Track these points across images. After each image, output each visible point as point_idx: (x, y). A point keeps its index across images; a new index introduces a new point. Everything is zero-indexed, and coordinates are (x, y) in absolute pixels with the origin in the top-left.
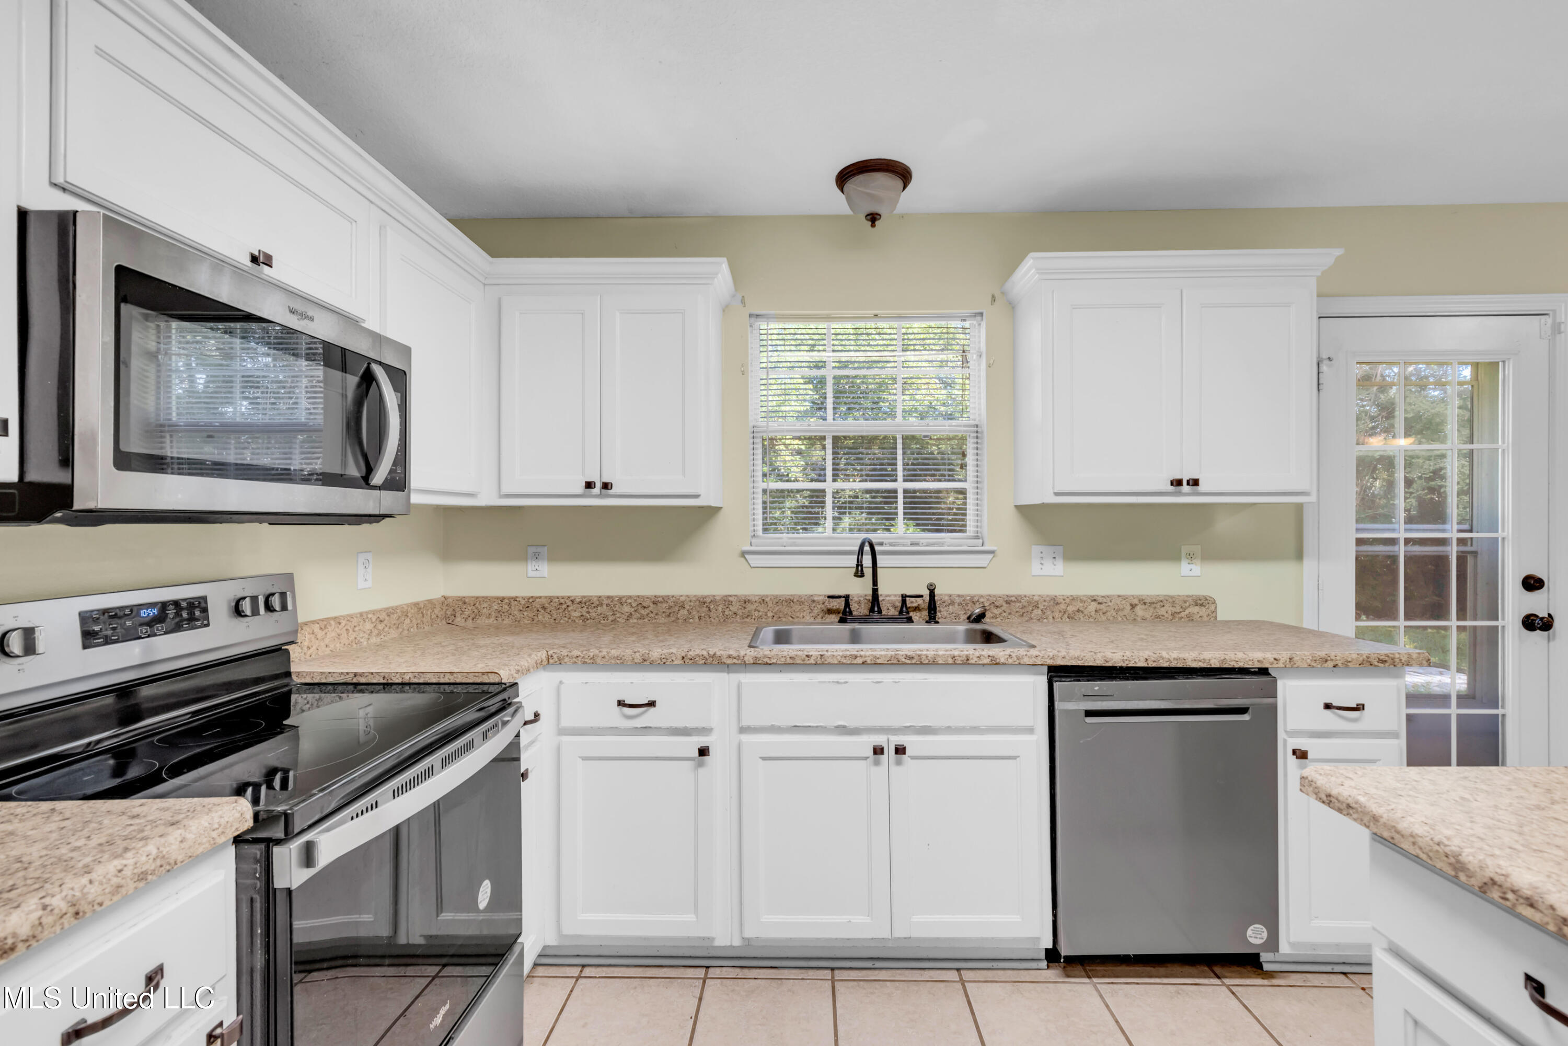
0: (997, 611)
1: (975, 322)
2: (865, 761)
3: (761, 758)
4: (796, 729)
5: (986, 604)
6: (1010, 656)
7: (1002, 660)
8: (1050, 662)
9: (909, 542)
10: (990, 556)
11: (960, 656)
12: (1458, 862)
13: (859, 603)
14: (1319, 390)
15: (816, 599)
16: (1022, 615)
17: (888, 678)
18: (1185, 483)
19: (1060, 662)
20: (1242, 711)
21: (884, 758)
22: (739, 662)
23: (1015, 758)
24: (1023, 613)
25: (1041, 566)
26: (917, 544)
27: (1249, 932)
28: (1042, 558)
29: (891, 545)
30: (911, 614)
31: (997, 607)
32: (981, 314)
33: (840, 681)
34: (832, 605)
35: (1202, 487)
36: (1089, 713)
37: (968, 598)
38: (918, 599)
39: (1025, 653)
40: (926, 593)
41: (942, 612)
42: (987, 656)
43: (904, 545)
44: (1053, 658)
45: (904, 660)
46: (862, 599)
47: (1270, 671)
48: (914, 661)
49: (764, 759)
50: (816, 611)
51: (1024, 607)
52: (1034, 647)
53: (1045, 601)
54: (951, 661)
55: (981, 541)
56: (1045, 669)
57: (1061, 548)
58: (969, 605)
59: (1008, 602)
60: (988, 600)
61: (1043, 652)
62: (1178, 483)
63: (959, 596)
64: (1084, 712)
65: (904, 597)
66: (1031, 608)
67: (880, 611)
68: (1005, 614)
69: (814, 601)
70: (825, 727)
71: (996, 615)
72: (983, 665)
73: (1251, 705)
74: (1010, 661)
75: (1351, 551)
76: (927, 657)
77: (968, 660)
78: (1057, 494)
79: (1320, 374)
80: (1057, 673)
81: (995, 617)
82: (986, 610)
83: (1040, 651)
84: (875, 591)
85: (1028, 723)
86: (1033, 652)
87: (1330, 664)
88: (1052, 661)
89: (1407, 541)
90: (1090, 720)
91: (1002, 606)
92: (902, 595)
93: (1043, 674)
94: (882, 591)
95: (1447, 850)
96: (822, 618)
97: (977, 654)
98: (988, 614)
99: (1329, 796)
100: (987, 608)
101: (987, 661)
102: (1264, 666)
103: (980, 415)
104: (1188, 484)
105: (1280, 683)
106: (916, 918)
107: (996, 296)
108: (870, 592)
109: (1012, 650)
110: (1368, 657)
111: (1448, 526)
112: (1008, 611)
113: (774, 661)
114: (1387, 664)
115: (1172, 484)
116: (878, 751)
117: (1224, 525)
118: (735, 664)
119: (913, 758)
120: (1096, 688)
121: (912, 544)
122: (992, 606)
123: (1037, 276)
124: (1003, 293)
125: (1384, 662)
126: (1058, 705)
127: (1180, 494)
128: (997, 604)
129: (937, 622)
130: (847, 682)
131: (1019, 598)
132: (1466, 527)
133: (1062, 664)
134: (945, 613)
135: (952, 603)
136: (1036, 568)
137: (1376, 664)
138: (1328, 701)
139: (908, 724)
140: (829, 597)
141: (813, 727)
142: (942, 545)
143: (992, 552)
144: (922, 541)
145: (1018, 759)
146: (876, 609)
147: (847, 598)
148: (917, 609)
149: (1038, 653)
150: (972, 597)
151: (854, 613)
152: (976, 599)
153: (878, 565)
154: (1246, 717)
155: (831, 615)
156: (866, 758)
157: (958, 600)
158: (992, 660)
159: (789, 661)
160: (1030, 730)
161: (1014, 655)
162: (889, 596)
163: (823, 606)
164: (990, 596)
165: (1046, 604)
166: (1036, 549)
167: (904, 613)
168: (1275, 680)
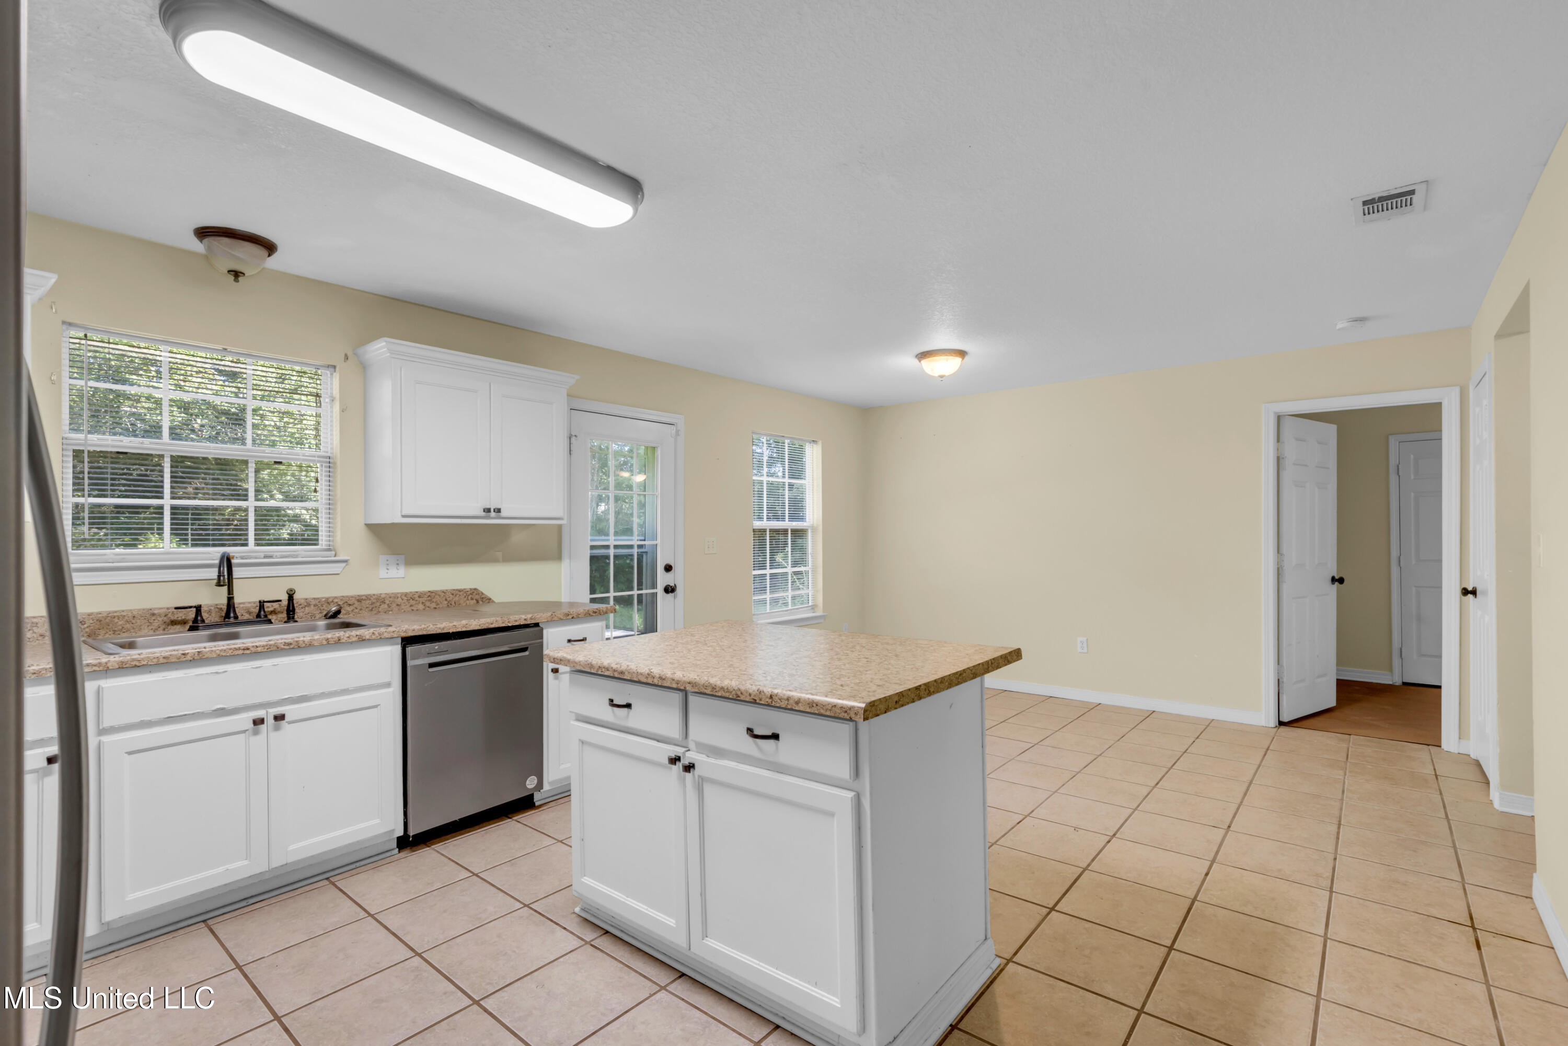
0: (349, 609)
1: (328, 372)
2: (244, 734)
3: (126, 753)
4: (170, 720)
5: (341, 603)
6: (373, 633)
7: (368, 637)
8: (404, 635)
9: (262, 555)
10: (344, 565)
11: (332, 638)
12: (591, 665)
13: (209, 612)
14: (570, 454)
15: (156, 612)
16: (372, 610)
17: (267, 663)
18: (492, 510)
19: (411, 634)
20: (524, 649)
21: (263, 727)
22: (101, 668)
23: (376, 706)
24: (372, 608)
25: (387, 571)
26: (271, 557)
27: (528, 782)
28: (388, 564)
29: (242, 558)
30: (270, 617)
31: (350, 605)
32: (335, 367)
33: (219, 671)
34: (176, 616)
35: (503, 514)
36: (431, 665)
37: (324, 599)
38: (274, 604)
39: (384, 631)
40: (284, 597)
41: (299, 613)
42: (355, 635)
43: (256, 558)
44: (405, 632)
45: (283, 647)
46: (212, 608)
47: (540, 624)
48: (292, 646)
49: (130, 753)
50: (156, 624)
51: (373, 603)
52: (391, 626)
53: (390, 597)
54: (325, 642)
55: (333, 553)
56: (400, 640)
57: (403, 557)
58: (324, 606)
59: (359, 601)
60: (341, 600)
61: (398, 628)
62: (488, 510)
63: (314, 599)
64: (428, 665)
65: (262, 604)
66: (378, 604)
67: (236, 617)
68: (357, 611)
69: (153, 614)
70: (203, 713)
71: (349, 611)
72: (351, 643)
73: (530, 644)
74: (374, 637)
75: (587, 553)
76: (304, 641)
77: (339, 640)
78: (404, 516)
79: (571, 445)
80: (407, 641)
81: (348, 613)
82: (341, 608)
83: (396, 628)
84: (230, 599)
85: (386, 680)
86: (391, 629)
87: (570, 617)
88: (405, 634)
89: (616, 547)
90: (431, 670)
91: (354, 604)
92: (260, 602)
93: (398, 644)
94: (237, 600)
95: (589, 662)
96: (164, 630)
97: (347, 635)
98: (343, 611)
99: (554, 659)
100: (342, 606)
101: (355, 639)
102: (536, 622)
103: (332, 449)
104: (494, 511)
105: (545, 632)
106: (291, 848)
107: (348, 355)
108: (225, 601)
109: (375, 629)
110: (588, 611)
111: (633, 538)
112: (359, 608)
113: (145, 663)
114: (597, 614)
115: (484, 511)
116: (258, 722)
117: (517, 538)
118: (94, 671)
119: (289, 723)
120: (436, 648)
121: (265, 557)
122: (345, 605)
123: (389, 354)
124: (355, 354)
125: (596, 612)
126: (410, 663)
127: (489, 518)
128: (350, 602)
129: (296, 621)
130: (226, 671)
131: (369, 597)
132: (643, 538)
133: (412, 634)
134: (301, 614)
135: (309, 605)
136: (383, 573)
137: (592, 614)
138: (569, 638)
139: (286, 697)
140: (176, 608)
141: (189, 714)
142: (297, 556)
143: (345, 561)
144: (275, 554)
145: (379, 707)
146: (232, 615)
147: (198, 609)
148: (274, 612)
149: (394, 629)
150: (327, 599)
151: (206, 621)
152: (331, 600)
153: (234, 577)
154: (527, 653)
155: (175, 626)
156: (244, 731)
157: (313, 602)
158: (359, 638)
159: (162, 661)
160: (388, 685)
161: (376, 633)
162: (243, 603)
163: (165, 619)
164: (343, 596)
165: (391, 599)
166: (383, 558)
167: (262, 615)
168: (542, 629)
